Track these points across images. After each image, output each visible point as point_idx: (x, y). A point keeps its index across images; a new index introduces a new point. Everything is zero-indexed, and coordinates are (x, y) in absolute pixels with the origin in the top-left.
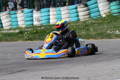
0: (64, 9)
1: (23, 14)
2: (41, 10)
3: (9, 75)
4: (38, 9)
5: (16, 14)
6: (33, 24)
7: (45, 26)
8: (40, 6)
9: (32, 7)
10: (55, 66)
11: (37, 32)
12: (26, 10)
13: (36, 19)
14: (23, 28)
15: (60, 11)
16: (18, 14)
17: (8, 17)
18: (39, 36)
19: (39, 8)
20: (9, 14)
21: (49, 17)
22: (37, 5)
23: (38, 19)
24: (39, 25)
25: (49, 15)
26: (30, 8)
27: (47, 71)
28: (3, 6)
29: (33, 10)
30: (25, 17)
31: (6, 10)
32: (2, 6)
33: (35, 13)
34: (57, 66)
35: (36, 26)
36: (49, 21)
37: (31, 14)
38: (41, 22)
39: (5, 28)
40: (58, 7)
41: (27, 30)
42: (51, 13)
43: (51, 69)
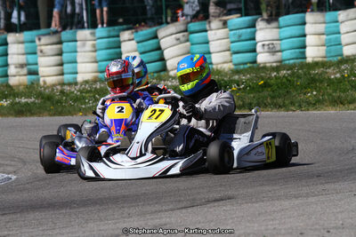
0: (348, 15)
1: (227, 30)
2: (280, 19)
3: (184, 211)
4: (271, 15)
5: (206, 31)
6: (255, 62)
7: (291, 67)
8: (278, 7)
9: (254, 12)
10: (320, 187)
11: (266, 85)
12: (235, 20)
13: (263, 45)
14: (226, 74)
15: (337, 24)
16: (213, 32)
17: (182, 39)
18: (273, 98)
19: (274, 13)
20: (186, 31)
21: (304, 41)
22: (267, 6)
23: (271, 46)
24: (275, 64)
25: (305, 36)
26: (247, 15)
27: (297, 202)
28: (167, 7)
29: (255, 21)
30: (233, 39)
31: (175, 19)
32: (164, 7)
33: (260, 29)
34: (327, 186)
35: (265, 68)
36: (304, 53)
37: (249, 30)
38: (278, 56)
39: (172, 73)
40: (330, 10)
41: (236, 77)
42: (309, 28)
43: (307, 193)
